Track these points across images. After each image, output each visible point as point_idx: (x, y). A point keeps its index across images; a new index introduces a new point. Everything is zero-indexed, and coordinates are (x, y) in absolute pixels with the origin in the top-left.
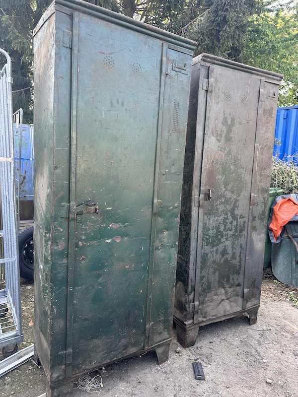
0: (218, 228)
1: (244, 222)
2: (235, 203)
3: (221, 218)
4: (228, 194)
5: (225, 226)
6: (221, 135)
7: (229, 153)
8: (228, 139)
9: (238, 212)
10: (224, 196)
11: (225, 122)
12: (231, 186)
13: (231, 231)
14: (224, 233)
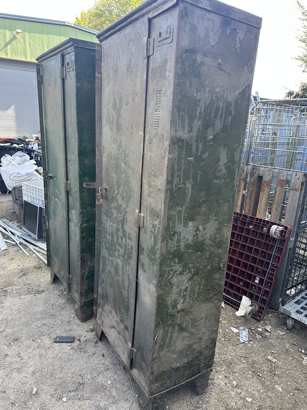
1: (132, 247)
2: (125, 214)
3: (114, 225)
4: (120, 200)
5: (117, 239)
6: (113, 122)
7: (120, 146)
8: (119, 128)
9: (127, 228)
10: (116, 201)
11: (115, 105)
12: (122, 190)
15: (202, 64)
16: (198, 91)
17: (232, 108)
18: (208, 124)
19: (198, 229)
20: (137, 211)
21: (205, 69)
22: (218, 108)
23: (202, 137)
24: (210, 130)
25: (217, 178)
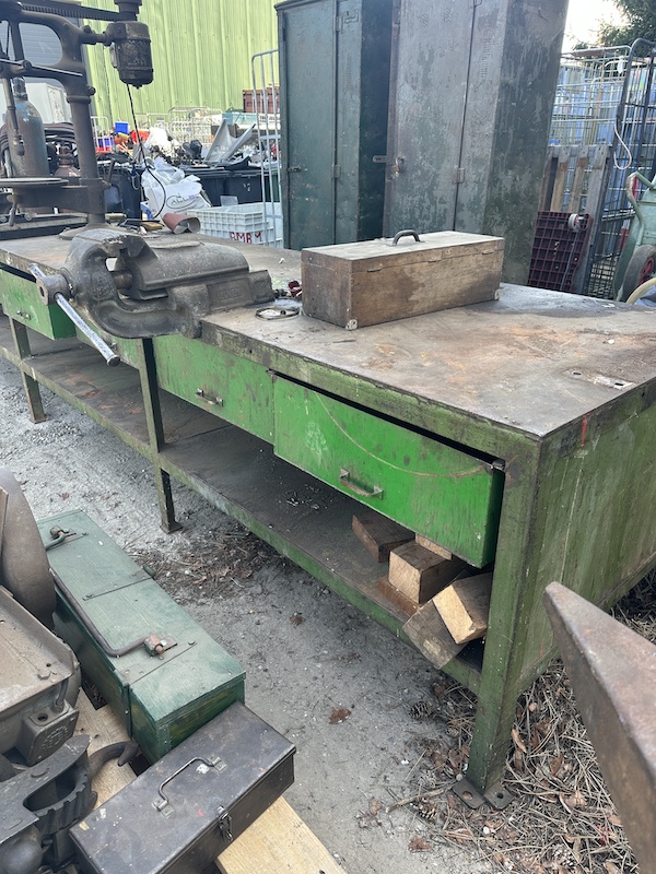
0: (412, 212)
1: (445, 210)
2: (434, 179)
3: (417, 198)
4: (426, 165)
5: (421, 212)
6: (417, 78)
7: (428, 104)
8: (427, 83)
9: (437, 193)
10: (420, 168)
11: (421, 59)
12: (429, 152)
13: (428, 219)
14: (420, 221)
15: (527, 12)
16: (522, 38)
17: (547, 55)
18: (528, 71)
19: (515, 180)
20: (456, 167)
21: (528, 17)
22: (537, 54)
23: (523, 84)
24: (530, 75)
25: (533, 126)
